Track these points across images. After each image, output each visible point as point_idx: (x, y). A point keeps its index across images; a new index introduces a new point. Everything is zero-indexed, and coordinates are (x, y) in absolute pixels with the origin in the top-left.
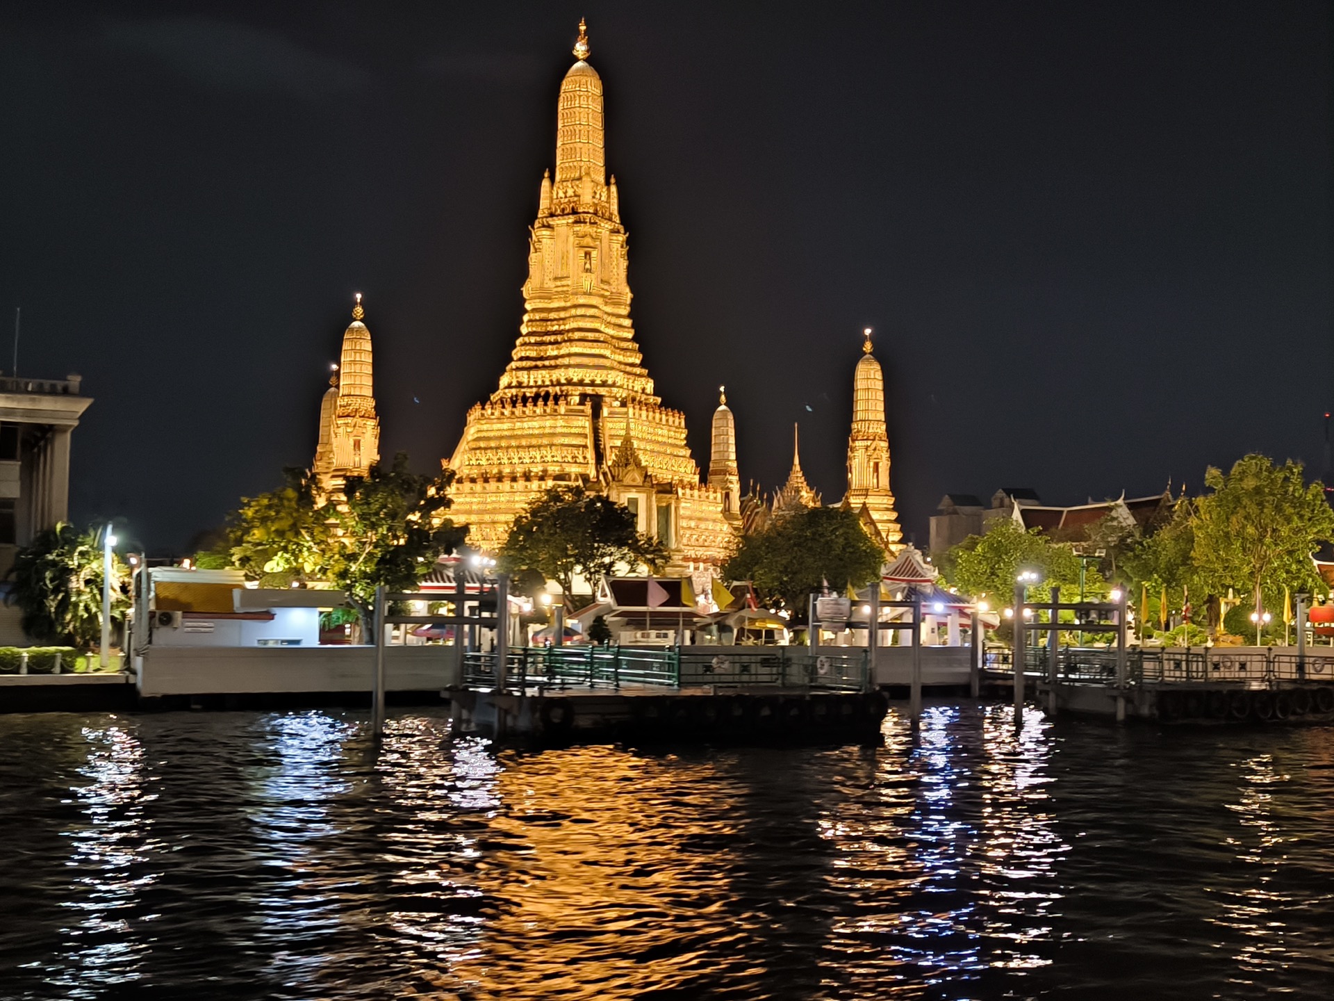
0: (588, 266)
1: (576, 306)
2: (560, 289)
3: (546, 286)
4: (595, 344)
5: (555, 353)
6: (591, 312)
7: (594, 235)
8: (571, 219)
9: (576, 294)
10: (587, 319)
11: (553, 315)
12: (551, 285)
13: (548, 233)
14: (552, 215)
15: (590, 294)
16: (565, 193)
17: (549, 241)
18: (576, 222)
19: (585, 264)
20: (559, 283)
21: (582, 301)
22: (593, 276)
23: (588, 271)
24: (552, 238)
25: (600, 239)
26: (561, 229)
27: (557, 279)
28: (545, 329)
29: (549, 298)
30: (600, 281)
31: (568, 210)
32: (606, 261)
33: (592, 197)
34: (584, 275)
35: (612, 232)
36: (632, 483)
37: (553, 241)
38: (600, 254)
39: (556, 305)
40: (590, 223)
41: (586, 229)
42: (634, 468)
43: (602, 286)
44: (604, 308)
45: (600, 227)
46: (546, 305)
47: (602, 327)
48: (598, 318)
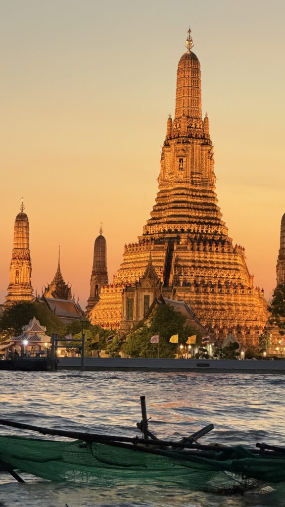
0: (181, 166)
1: (175, 189)
2: (172, 179)
3: (166, 178)
4: (181, 210)
5: (164, 215)
6: (182, 191)
7: (185, 149)
8: (176, 141)
9: (176, 182)
11: (168, 194)
12: (169, 177)
13: (167, 149)
14: (171, 139)
15: (182, 182)
17: (168, 154)
18: (178, 143)
19: (180, 165)
20: (171, 176)
21: (177, 186)
22: (183, 172)
23: (181, 169)
24: (169, 151)
25: (190, 151)
26: (173, 147)
27: (171, 174)
28: (164, 202)
29: (167, 185)
30: (190, 174)
31: (176, 136)
32: (198, 161)
33: (188, 127)
34: (178, 172)
35: (202, 145)
36: (146, 287)
37: (170, 153)
38: (192, 158)
39: (170, 188)
40: (183, 143)
41: (181, 146)
42: (149, 279)
43: (194, 176)
44: (194, 188)
45: (193, 143)
46: (166, 189)
47: (190, 200)
48: (185, 194)
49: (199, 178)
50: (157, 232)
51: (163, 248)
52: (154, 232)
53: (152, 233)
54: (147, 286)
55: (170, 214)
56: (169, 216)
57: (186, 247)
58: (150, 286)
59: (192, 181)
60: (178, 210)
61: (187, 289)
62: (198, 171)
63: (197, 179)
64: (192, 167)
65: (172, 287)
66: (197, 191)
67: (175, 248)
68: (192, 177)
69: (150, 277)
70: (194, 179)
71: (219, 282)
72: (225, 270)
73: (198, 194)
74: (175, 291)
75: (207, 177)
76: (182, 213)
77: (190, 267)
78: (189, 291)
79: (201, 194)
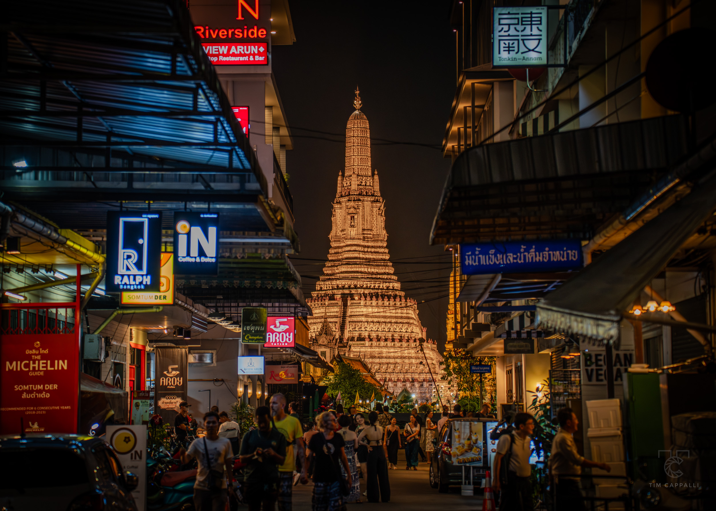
0: (353, 224)
1: (347, 246)
2: (344, 236)
3: (338, 234)
4: (353, 266)
5: (337, 271)
6: (353, 248)
7: (356, 207)
8: (347, 198)
9: (346, 239)
10: (351, 252)
11: (340, 250)
12: (341, 234)
13: (339, 206)
14: (342, 196)
15: (354, 239)
16: (347, 184)
17: (339, 211)
18: (349, 200)
19: (351, 223)
20: (343, 233)
21: (349, 242)
22: (355, 229)
23: (352, 226)
24: (341, 208)
25: (361, 208)
26: (343, 204)
27: (343, 231)
28: (336, 258)
29: (339, 241)
30: (361, 230)
31: (347, 193)
32: (369, 218)
33: (358, 185)
34: (350, 229)
35: (373, 202)
36: (322, 344)
37: (341, 210)
38: (363, 216)
39: (342, 244)
40: (354, 200)
41: (352, 204)
42: (325, 336)
43: (365, 232)
44: (366, 244)
45: (363, 201)
46: (338, 245)
47: (361, 256)
48: (357, 251)
49: (370, 234)
50: (331, 288)
51: (337, 304)
52: (328, 288)
53: (325, 289)
54: (323, 342)
55: (344, 270)
56: (342, 273)
57: (360, 303)
58: (326, 343)
59: (364, 238)
60: (350, 266)
61: (361, 344)
62: (369, 227)
63: (369, 236)
64: (363, 224)
65: (347, 343)
66: (368, 247)
67: (349, 304)
68: (364, 234)
69: (326, 334)
70: (366, 235)
71: (393, 336)
72: (398, 324)
73: (369, 250)
74: (350, 347)
75: (378, 233)
76: (355, 270)
77: (364, 322)
78: (364, 346)
79: (373, 250)
